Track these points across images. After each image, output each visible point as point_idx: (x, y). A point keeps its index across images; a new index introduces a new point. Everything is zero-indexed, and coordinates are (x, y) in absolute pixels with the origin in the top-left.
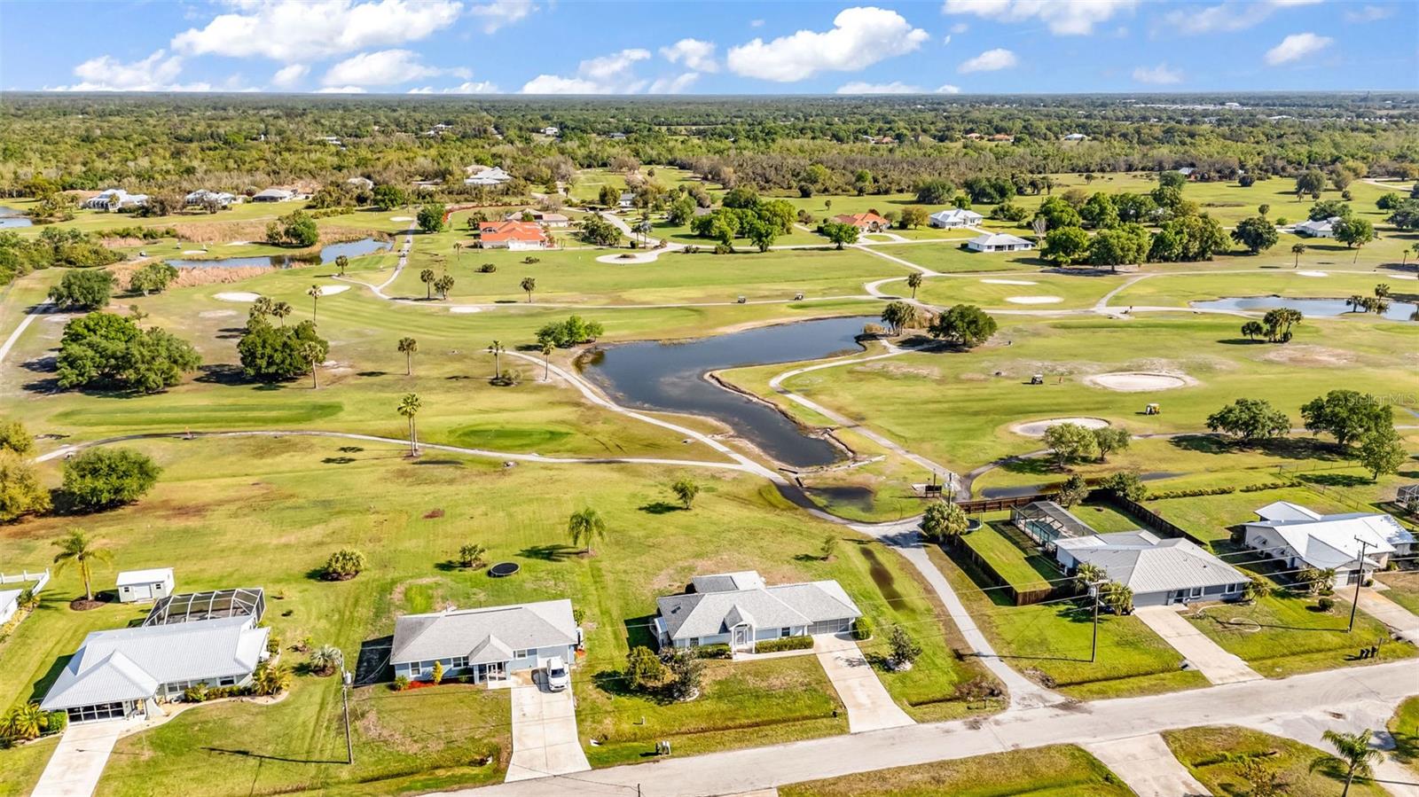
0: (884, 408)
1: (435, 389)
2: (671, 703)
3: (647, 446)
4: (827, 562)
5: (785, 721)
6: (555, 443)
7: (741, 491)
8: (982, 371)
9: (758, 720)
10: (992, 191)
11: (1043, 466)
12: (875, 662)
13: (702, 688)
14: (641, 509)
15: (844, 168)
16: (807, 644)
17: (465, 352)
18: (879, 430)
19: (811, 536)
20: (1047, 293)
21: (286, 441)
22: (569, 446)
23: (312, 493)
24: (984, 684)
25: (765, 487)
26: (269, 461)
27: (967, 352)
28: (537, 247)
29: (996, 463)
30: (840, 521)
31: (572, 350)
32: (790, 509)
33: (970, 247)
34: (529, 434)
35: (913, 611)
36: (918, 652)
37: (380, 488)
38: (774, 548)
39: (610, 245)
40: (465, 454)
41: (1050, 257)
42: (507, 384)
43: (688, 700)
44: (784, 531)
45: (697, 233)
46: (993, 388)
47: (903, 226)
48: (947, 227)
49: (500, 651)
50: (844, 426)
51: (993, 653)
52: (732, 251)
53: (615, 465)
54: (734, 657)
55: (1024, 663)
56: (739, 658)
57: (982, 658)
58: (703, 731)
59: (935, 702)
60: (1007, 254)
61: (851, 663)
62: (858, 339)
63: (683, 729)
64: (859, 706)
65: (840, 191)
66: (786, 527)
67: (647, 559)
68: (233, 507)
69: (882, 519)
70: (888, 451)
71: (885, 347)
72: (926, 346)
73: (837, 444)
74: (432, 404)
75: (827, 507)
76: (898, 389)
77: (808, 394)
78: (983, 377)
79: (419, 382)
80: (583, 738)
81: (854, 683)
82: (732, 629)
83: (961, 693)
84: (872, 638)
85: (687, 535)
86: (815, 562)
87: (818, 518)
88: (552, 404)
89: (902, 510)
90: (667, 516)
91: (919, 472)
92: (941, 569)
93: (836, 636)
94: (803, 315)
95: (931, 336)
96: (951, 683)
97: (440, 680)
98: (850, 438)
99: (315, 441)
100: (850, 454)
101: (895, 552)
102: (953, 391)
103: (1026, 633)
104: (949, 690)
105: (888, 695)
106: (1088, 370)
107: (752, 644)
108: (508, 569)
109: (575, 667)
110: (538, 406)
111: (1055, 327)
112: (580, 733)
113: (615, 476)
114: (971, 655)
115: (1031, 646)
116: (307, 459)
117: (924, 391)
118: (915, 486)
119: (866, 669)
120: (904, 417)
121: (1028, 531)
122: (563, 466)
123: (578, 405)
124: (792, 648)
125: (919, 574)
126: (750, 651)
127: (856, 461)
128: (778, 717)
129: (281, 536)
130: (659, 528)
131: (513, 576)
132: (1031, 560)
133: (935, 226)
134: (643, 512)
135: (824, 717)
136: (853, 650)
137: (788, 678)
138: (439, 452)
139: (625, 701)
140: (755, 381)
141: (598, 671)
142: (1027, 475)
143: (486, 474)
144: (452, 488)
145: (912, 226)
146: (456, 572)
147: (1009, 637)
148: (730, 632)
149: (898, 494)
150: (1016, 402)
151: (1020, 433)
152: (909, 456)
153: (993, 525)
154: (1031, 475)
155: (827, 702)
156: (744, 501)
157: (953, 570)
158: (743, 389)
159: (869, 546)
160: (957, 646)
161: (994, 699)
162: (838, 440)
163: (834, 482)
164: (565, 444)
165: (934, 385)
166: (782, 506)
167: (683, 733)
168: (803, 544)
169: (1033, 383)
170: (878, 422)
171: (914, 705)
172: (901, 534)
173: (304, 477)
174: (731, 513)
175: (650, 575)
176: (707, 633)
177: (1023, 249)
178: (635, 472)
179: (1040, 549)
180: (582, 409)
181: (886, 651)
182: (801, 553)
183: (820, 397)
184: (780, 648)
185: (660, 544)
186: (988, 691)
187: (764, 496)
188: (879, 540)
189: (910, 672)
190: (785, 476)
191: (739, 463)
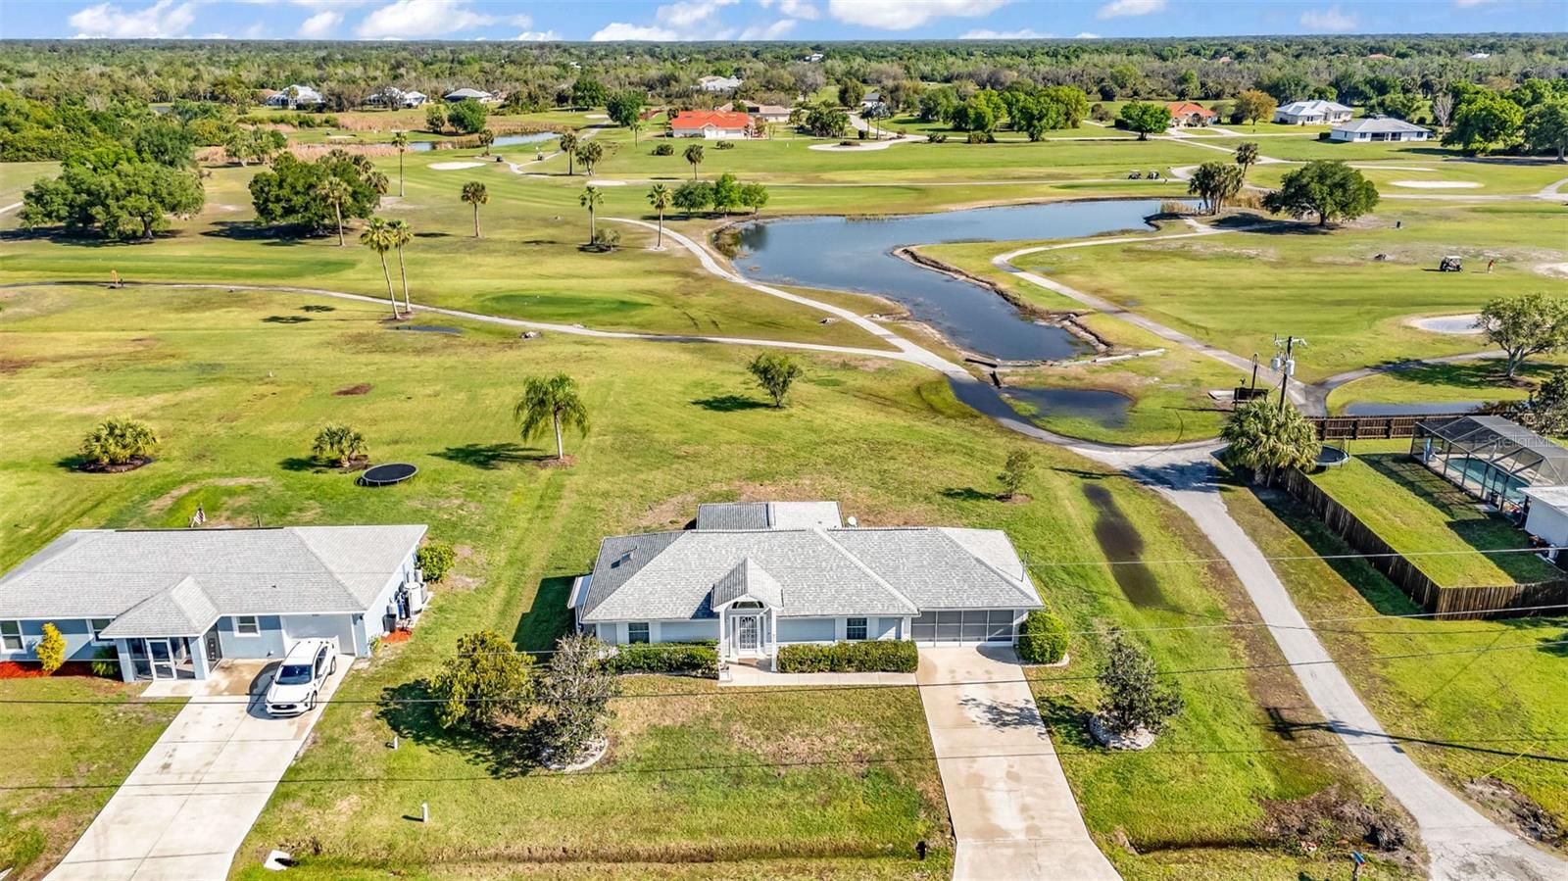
0: (1177, 292)
1: (498, 251)
2: (524, 774)
3: (762, 324)
4: (1006, 504)
5: (785, 854)
6: (619, 314)
7: (886, 388)
8: (1350, 254)
9: (717, 843)
10: (1367, 89)
11: (1473, 376)
12: (1057, 722)
13: (616, 742)
14: (697, 404)
15: (1164, 76)
16: (905, 662)
17: (570, 219)
18: (1161, 318)
19: (989, 459)
20: (1457, 179)
21: (241, 296)
22: (637, 320)
23: (203, 354)
24: (1348, 810)
25: (931, 383)
26: (192, 315)
27: (1325, 234)
28: (739, 136)
29: (1377, 368)
30: (1054, 438)
31: (718, 221)
32: (964, 416)
33: (1333, 137)
34: (590, 302)
35: (1177, 610)
36: (1171, 706)
37: (309, 354)
38: (909, 473)
39: (834, 136)
40: (471, 321)
41: (1459, 147)
42: (602, 251)
43: (569, 769)
44: (941, 448)
45: (950, 125)
46: (1370, 273)
47: (1236, 120)
48: (1300, 123)
49: (180, 612)
50: (1101, 311)
51: (1373, 725)
52: (991, 140)
53: (691, 345)
54: (723, 676)
55: (1461, 762)
56: (736, 678)
57: (1346, 738)
58: (567, 857)
59: (1205, 844)
60: (1390, 144)
61: (999, 717)
62: (1148, 220)
63: (518, 847)
64: (990, 834)
65: (1154, 95)
66: (946, 443)
67: (659, 478)
68: (67, 365)
69: (1141, 440)
70: (1172, 344)
71: (1190, 227)
72: (1257, 227)
73: (1082, 333)
74: (480, 266)
75: (1035, 416)
76: (1205, 271)
77: (1048, 274)
78: (1352, 261)
79: (482, 244)
80: (257, 843)
81: (994, 768)
82: (720, 609)
83: (1284, 827)
84: (1066, 660)
85: (754, 444)
86: (982, 503)
87: (1013, 431)
88: (649, 273)
89: (1182, 428)
90: (738, 416)
91: (1226, 375)
92: (1253, 533)
93: (981, 650)
94: (1069, 194)
95: (1266, 214)
96: (1257, 796)
97: (57, 665)
98: (1107, 327)
99: (277, 297)
100: (1102, 347)
101: (1156, 495)
102: (1297, 276)
103: (1463, 683)
104: (1249, 817)
105: (1074, 812)
106: (1542, 256)
107: (772, 650)
108: (396, 473)
109: (364, 665)
110: (629, 274)
111: (1474, 210)
112: (259, 828)
113: (685, 357)
114: (1316, 726)
115: (1479, 717)
116: (246, 316)
117: (1247, 274)
118: (1215, 393)
119: (1033, 738)
120: (1207, 304)
121: (1451, 473)
122: (610, 342)
123: (686, 275)
124: (863, 666)
125: (1203, 538)
126: (764, 666)
127: (1109, 355)
128: (770, 842)
129: (91, 404)
130: (710, 432)
131: (400, 489)
132: (1462, 528)
133: (1283, 122)
134: (699, 407)
135: (893, 853)
136: (1014, 685)
137: (832, 739)
138: (439, 316)
139: (425, 756)
140: (968, 257)
141: (410, 678)
142: (1441, 386)
143: (484, 345)
144: (417, 360)
145: (1250, 121)
146: (308, 474)
147: (1417, 689)
148: (717, 616)
149: (1179, 403)
150: (1411, 291)
151: (1421, 328)
152: (1210, 353)
153: (1374, 462)
154: (1450, 387)
155: (910, 814)
156: (882, 401)
157: (1279, 535)
158: (947, 264)
159: (1104, 484)
160: (1278, 699)
161: (1380, 856)
162: (1085, 329)
163: (1062, 382)
164: (635, 316)
165: (1267, 269)
166: (949, 412)
167: (510, 859)
168: (969, 472)
169: (1442, 269)
170: (1161, 308)
171: (1143, 848)
172: (1173, 467)
173: (216, 335)
174: (851, 417)
175: (649, 502)
176: (667, 614)
177: (1415, 139)
178: (721, 355)
179: (1483, 507)
180: (689, 279)
181: (1092, 697)
182: (958, 484)
183: (1070, 277)
184: (835, 663)
185: (696, 456)
186: (1361, 830)
187: (925, 397)
188: (1126, 474)
189: (1148, 753)
190: (971, 371)
191: (900, 350)
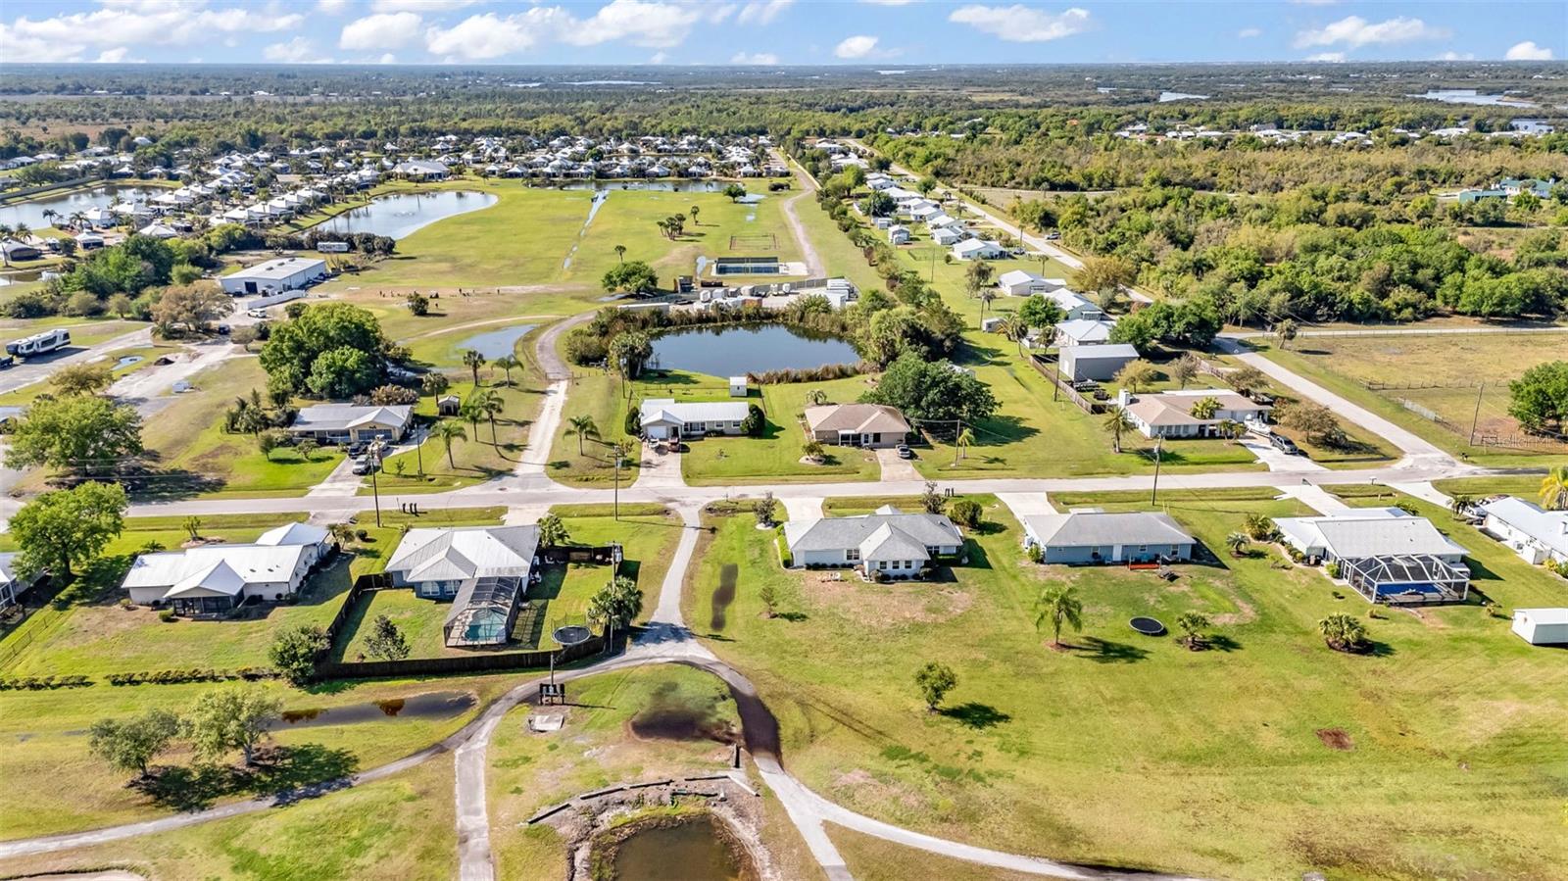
14: (1005, 718)
25: (798, 751)
32: (781, 695)
35: (720, 563)
75: (724, 698)
134: (1001, 711)
156: (845, 716)
159: (710, 631)
166: (791, 701)
168: (789, 635)
182: (797, 624)
188: (692, 635)
191: (828, 826)
